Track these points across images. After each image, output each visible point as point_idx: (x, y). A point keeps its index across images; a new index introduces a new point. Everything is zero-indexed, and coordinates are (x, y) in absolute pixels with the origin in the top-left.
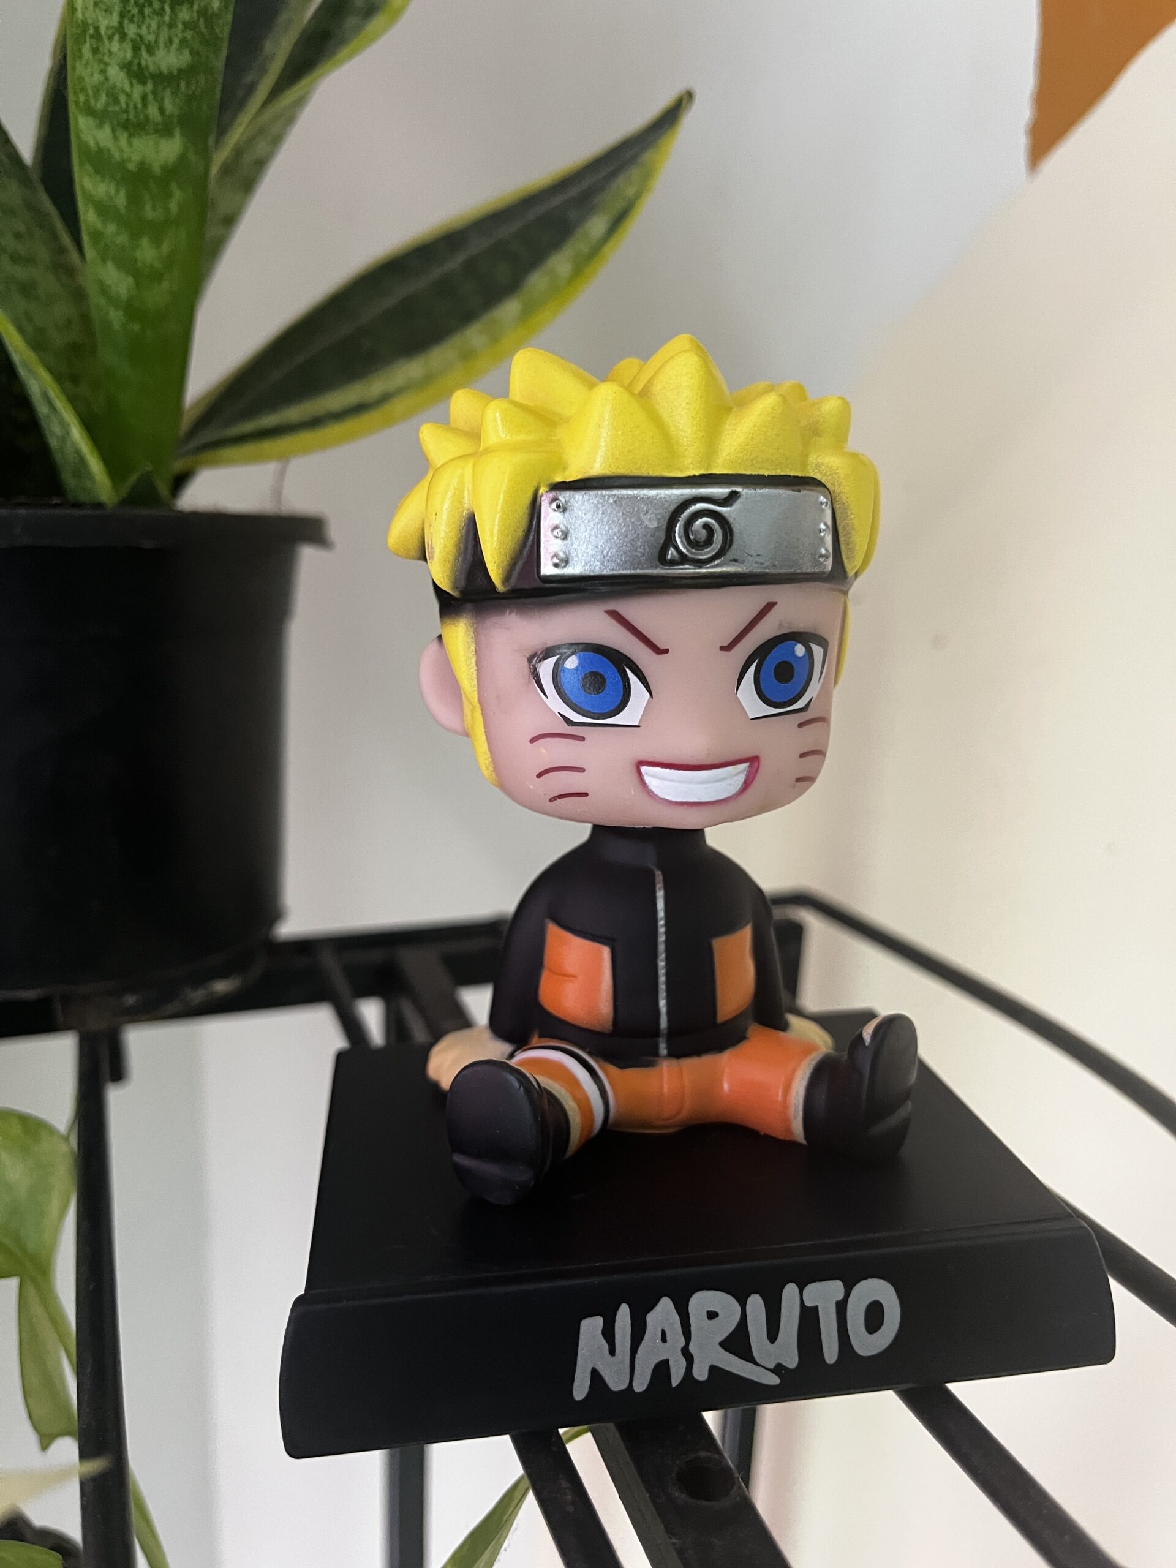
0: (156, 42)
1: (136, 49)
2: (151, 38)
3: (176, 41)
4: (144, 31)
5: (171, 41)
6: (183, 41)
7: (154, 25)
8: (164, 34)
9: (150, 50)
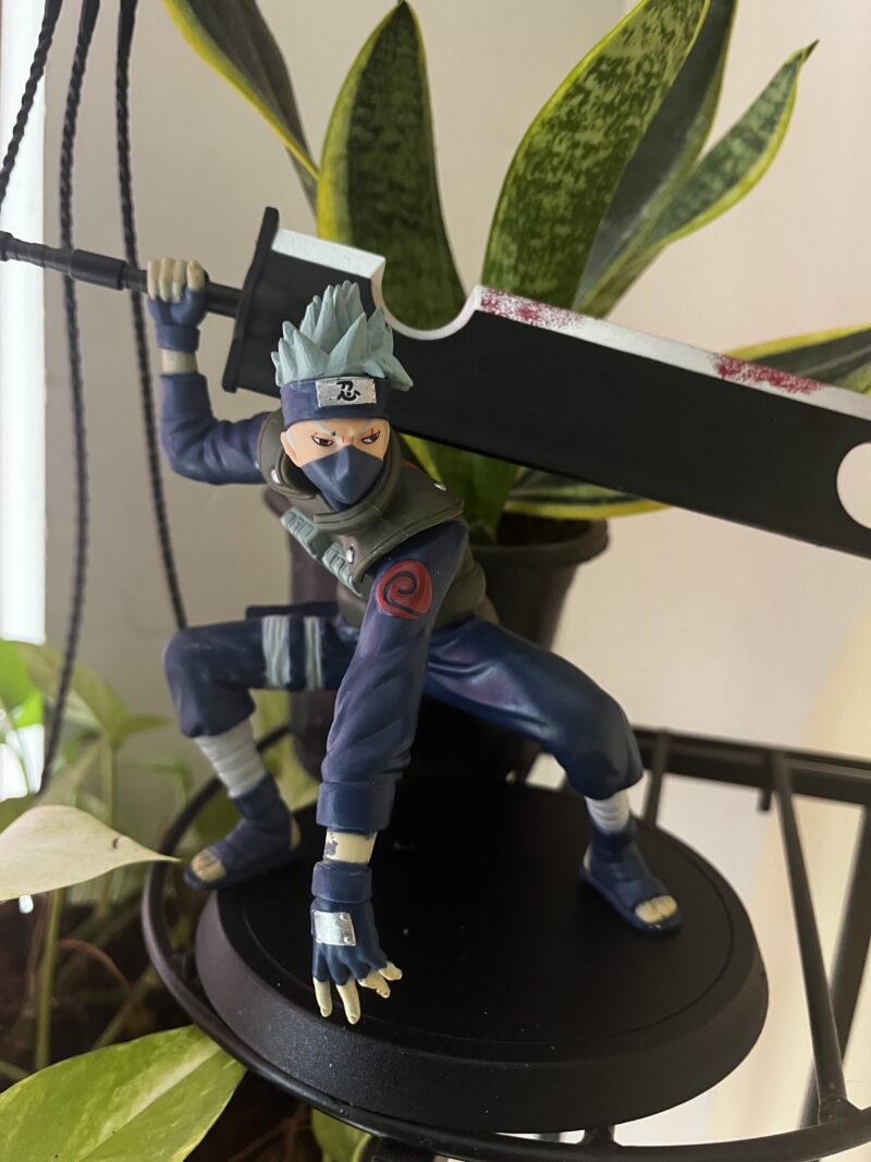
0: (536, 276)
1: (523, 281)
2: (533, 273)
3: (549, 275)
4: (530, 269)
5: (545, 275)
6: (554, 275)
7: (537, 265)
8: (543, 268)
9: (532, 280)
